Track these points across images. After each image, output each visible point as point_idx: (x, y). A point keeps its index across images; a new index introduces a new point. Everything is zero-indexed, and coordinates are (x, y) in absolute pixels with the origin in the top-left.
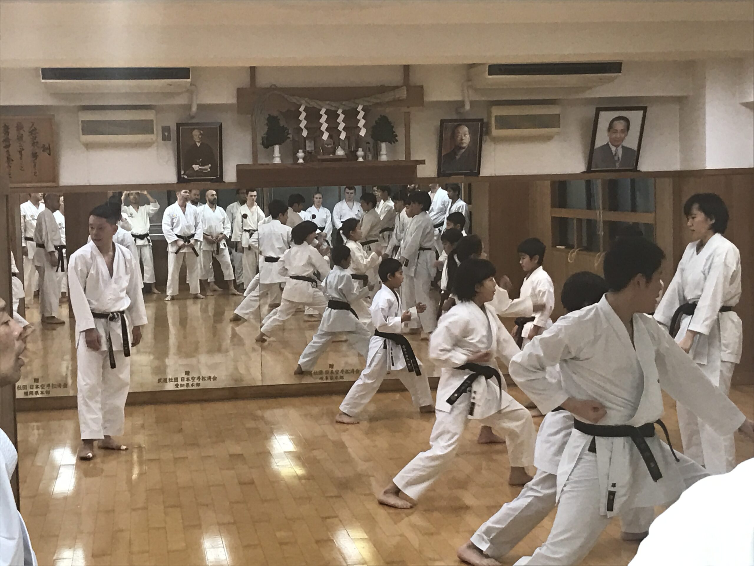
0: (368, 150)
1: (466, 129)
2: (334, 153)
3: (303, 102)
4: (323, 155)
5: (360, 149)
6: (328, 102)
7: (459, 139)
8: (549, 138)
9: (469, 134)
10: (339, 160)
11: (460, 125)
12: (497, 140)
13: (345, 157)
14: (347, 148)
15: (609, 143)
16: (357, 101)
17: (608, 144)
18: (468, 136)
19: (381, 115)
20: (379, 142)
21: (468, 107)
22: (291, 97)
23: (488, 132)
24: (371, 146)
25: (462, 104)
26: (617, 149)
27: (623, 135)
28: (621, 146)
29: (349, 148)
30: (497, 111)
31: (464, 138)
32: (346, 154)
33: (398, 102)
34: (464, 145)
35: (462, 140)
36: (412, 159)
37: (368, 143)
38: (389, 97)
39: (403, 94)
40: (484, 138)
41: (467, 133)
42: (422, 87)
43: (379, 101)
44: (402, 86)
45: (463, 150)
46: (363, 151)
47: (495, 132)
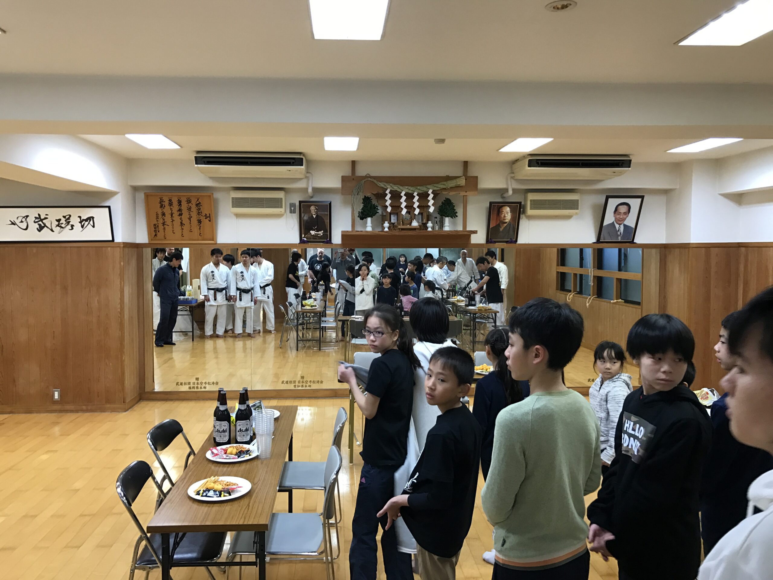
0: (435, 223)
1: (508, 209)
2: (410, 224)
3: (389, 187)
4: (403, 225)
5: (430, 222)
6: (407, 187)
7: (503, 216)
8: (569, 217)
9: (511, 213)
10: (414, 229)
11: (505, 206)
12: (530, 218)
13: (418, 227)
14: (420, 221)
15: (615, 222)
16: (429, 186)
17: (613, 222)
18: (510, 214)
19: (446, 198)
20: (444, 217)
21: (510, 192)
22: (380, 183)
23: (524, 212)
24: (438, 220)
25: (506, 190)
26: (620, 226)
27: (625, 216)
28: (623, 224)
29: (422, 221)
30: (531, 197)
31: (506, 215)
32: (419, 225)
33: (458, 187)
34: (507, 221)
35: (505, 217)
36: (467, 230)
37: (436, 218)
38: (451, 184)
39: (462, 182)
40: (521, 216)
41: (509, 212)
42: (477, 177)
43: (444, 187)
44: (460, 177)
45: (506, 225)
46: (432, 223)
47: (530, 212)
